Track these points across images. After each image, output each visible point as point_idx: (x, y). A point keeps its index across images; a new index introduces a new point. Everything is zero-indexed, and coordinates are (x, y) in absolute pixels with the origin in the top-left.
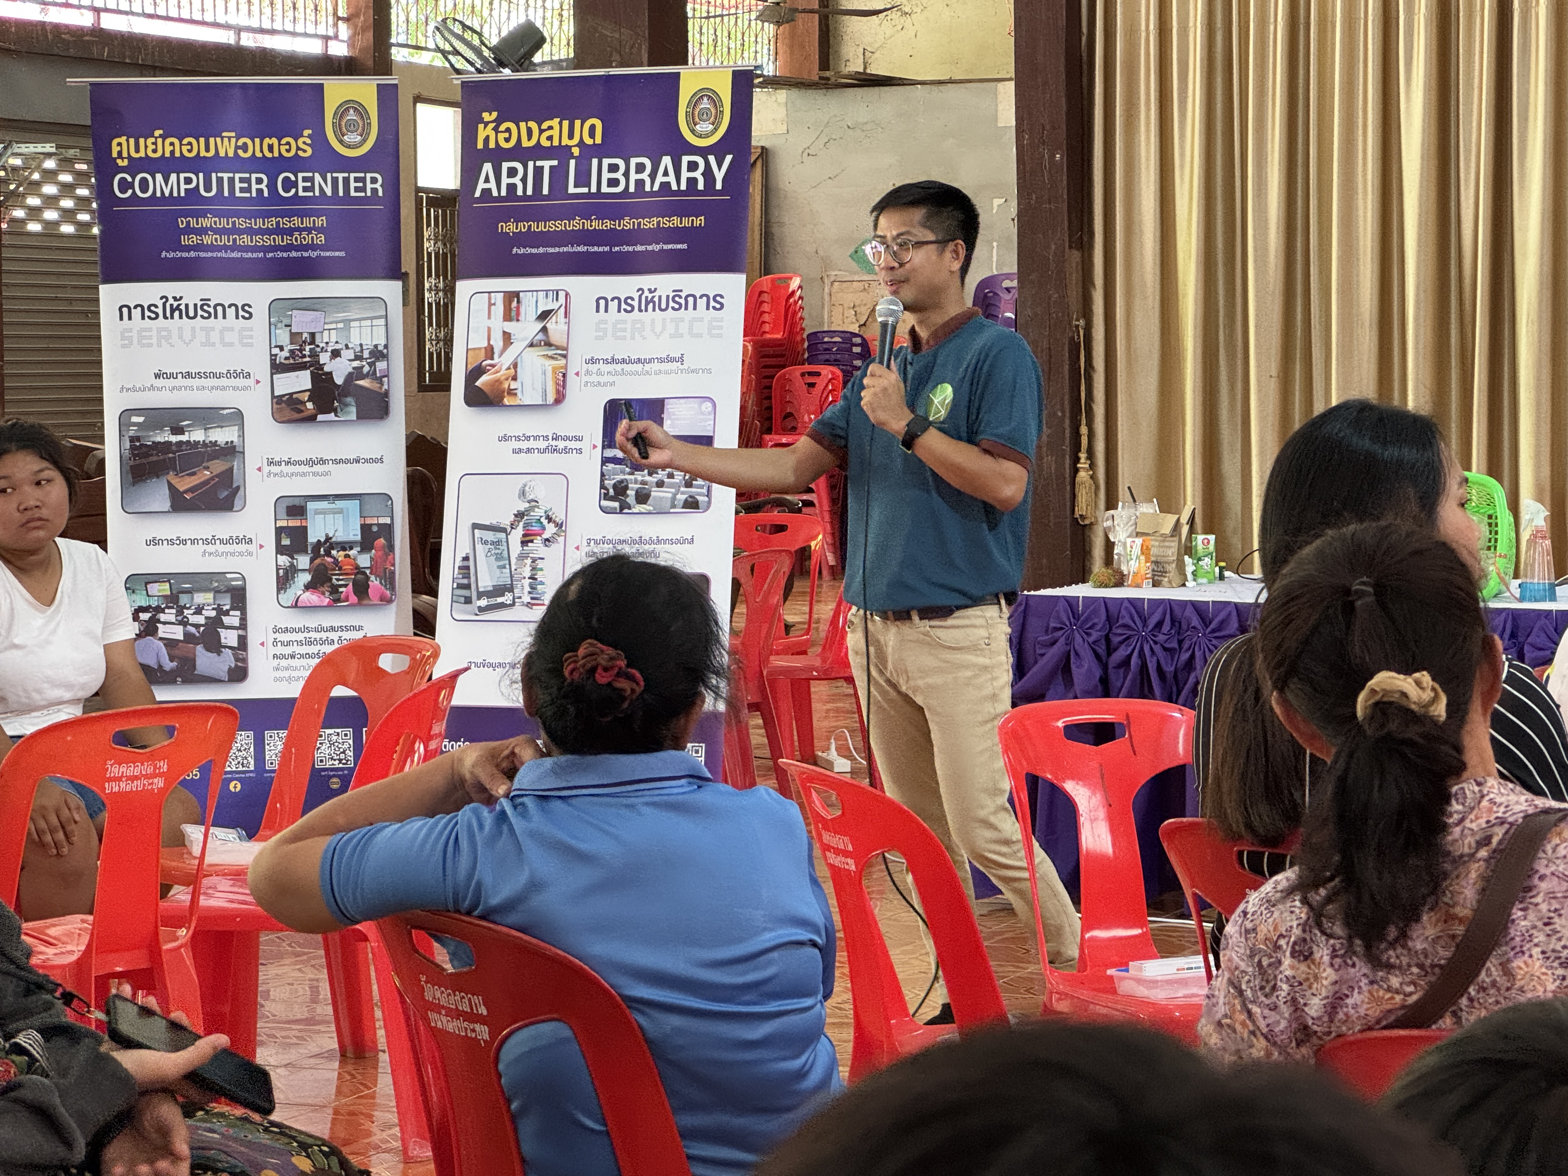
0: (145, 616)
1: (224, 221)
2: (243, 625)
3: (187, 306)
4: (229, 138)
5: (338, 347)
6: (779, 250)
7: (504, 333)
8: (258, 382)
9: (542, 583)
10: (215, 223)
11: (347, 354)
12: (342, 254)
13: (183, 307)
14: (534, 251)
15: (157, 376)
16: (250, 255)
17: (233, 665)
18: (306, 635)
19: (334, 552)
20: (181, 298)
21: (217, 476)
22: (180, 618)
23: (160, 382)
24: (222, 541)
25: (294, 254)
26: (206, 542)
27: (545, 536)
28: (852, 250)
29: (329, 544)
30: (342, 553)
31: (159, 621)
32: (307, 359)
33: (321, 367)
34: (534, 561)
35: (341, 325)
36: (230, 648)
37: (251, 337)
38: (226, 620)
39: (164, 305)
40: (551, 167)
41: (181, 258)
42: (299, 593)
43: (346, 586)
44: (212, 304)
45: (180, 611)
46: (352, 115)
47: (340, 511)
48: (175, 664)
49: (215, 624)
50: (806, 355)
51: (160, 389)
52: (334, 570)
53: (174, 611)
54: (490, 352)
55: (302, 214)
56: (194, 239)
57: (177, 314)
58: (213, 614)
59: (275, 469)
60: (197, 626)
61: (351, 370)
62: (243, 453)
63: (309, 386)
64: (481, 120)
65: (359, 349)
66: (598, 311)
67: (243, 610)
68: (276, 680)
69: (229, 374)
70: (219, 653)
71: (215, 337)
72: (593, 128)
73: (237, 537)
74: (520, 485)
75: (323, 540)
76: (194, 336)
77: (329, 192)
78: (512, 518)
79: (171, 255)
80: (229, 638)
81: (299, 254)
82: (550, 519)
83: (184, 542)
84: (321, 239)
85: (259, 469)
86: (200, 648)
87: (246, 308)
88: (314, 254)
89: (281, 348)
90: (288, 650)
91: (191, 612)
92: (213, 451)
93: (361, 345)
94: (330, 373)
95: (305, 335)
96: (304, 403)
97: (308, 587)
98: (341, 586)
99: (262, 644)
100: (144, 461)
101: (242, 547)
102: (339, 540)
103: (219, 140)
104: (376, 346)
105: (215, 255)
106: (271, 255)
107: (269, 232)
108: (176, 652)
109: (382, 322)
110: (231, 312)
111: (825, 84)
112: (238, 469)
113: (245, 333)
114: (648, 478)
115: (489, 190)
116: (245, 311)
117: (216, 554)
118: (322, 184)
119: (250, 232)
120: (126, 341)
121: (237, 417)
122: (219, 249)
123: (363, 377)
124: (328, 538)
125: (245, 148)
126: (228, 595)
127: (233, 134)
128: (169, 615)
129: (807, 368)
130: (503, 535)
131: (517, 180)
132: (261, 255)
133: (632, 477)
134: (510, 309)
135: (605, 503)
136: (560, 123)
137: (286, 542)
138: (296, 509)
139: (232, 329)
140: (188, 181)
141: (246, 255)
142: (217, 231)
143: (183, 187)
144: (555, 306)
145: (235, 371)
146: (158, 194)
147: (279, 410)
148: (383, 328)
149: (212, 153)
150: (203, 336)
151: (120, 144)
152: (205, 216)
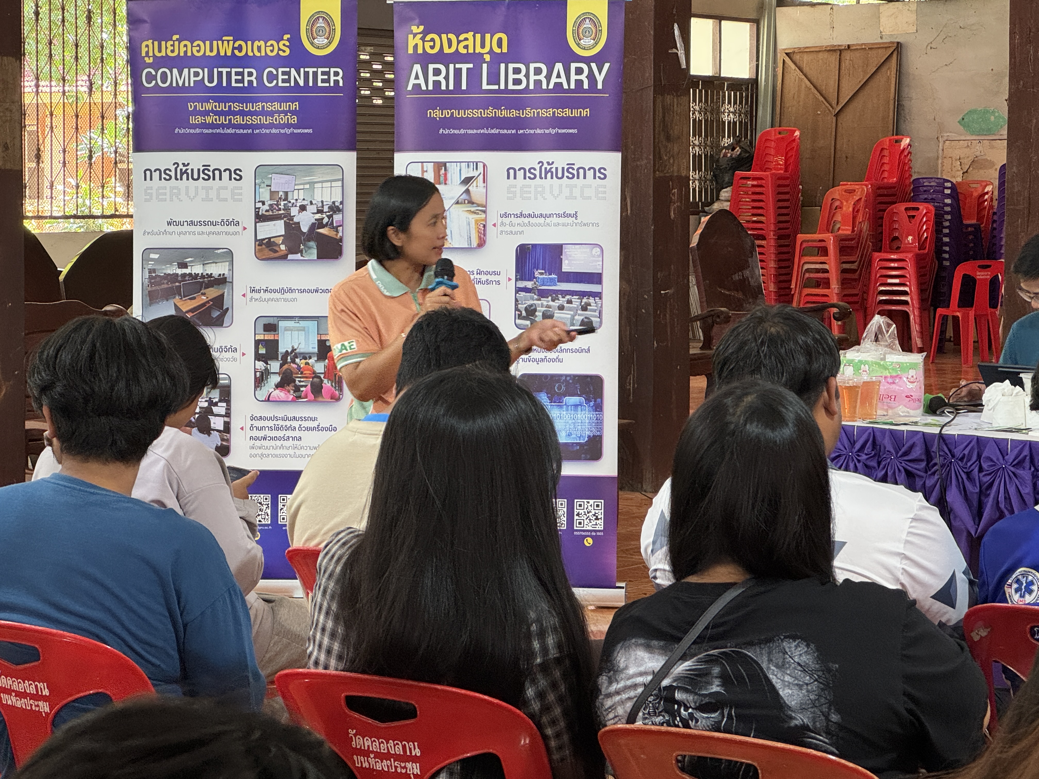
1: (222, 105)
2: (228, 414)
3: (192, 170)
4: (228, 41)
5: (304, 203)
8: (245, 228)
10: (216, 106)
12: (310, 131)
13: (189, 171)
14: (456, 132)
15: (169, 223)
16: (241, 131)
17: (219, 444)
18: (275, 422)
19: (297, 360)
20: (188, 164)
21: (211, 300)
23: (172, 228)
25: (274, 131)
29: (294, 354)
30: (303, 361)
32: (282, 212)
33: (292, 218)
35: (307, 186)
36: (218, 431)
37: (241, 194)
39: (176, 169)
40: (468, 69)
41: (189, 133)
42: (271, 390)
43: (305, 386)
44: (211, 169)
46: (321, 23)
47: (303, 329)
49: (207, 414)
51: (171, 234)
52: (298, 374)
55: (280, 100)
56: (200, 119)
57: (185, 176)
58: (206, 405)
59: (256, 295)
61: (313, 221)
62: (232, 282)
63: (283, 233)
66: (508, 178)
67: (229, 402)
68: (251, 456)
69: (223, 223)
70: (209, 435)
71: (213, 194)
73: (226, 347)
75: (289, 351)
76: (197, 194)
77: (301, 83)
79: (182, 131)
81: (278, 131)
84: (294, 120)
85: (244, 295)
86: (195, 431)
87: (237, 172)
88: (289, 131)
89: (264, 203)
90: (261, 434)
92: (209, 281)
93: (322, 202)
94: (299, 223)
96: (278, 245)
97: (278, 386)
98: (302, 386)
99: (242, 429)
100: (157, 287)
101: (230, 355)
103: (220, 43)
104: (334, 203)
105: (216, 131)
106: (257, 131)
107: (256, 114)
109: (340, 183)
110: (226, 175)
112: (228, 295)
113: (236, 191)
114: (551, 303)
115: (419, 85)
116: (236, 175)
118: (297, 77)
119: (242, 113)
120: (148, 197)
121: (228, 256)
122: (218, 126)
123: (322, 226)
124: (293, 350)
125: (239, 49)
127: (231, 38)
131: (441, 78)
132: (250, 131)
133: (539, 302)
134: (439, 176)
135: (519, 322)
136: (474, 36)
137: (262, 351)
138: (271, 327)
139: (226, 188)
140: (196, 74)
141: (238, 131)
142: (216, 113)
143: (193, 79)
144: (475, 174)
145: (227, 220)
146: (174, 85)
147: (260, 251)
148: (340, 189)
149: (214, 53)
150: (202, 193)
151: (147, 46)
152: (208, 102)
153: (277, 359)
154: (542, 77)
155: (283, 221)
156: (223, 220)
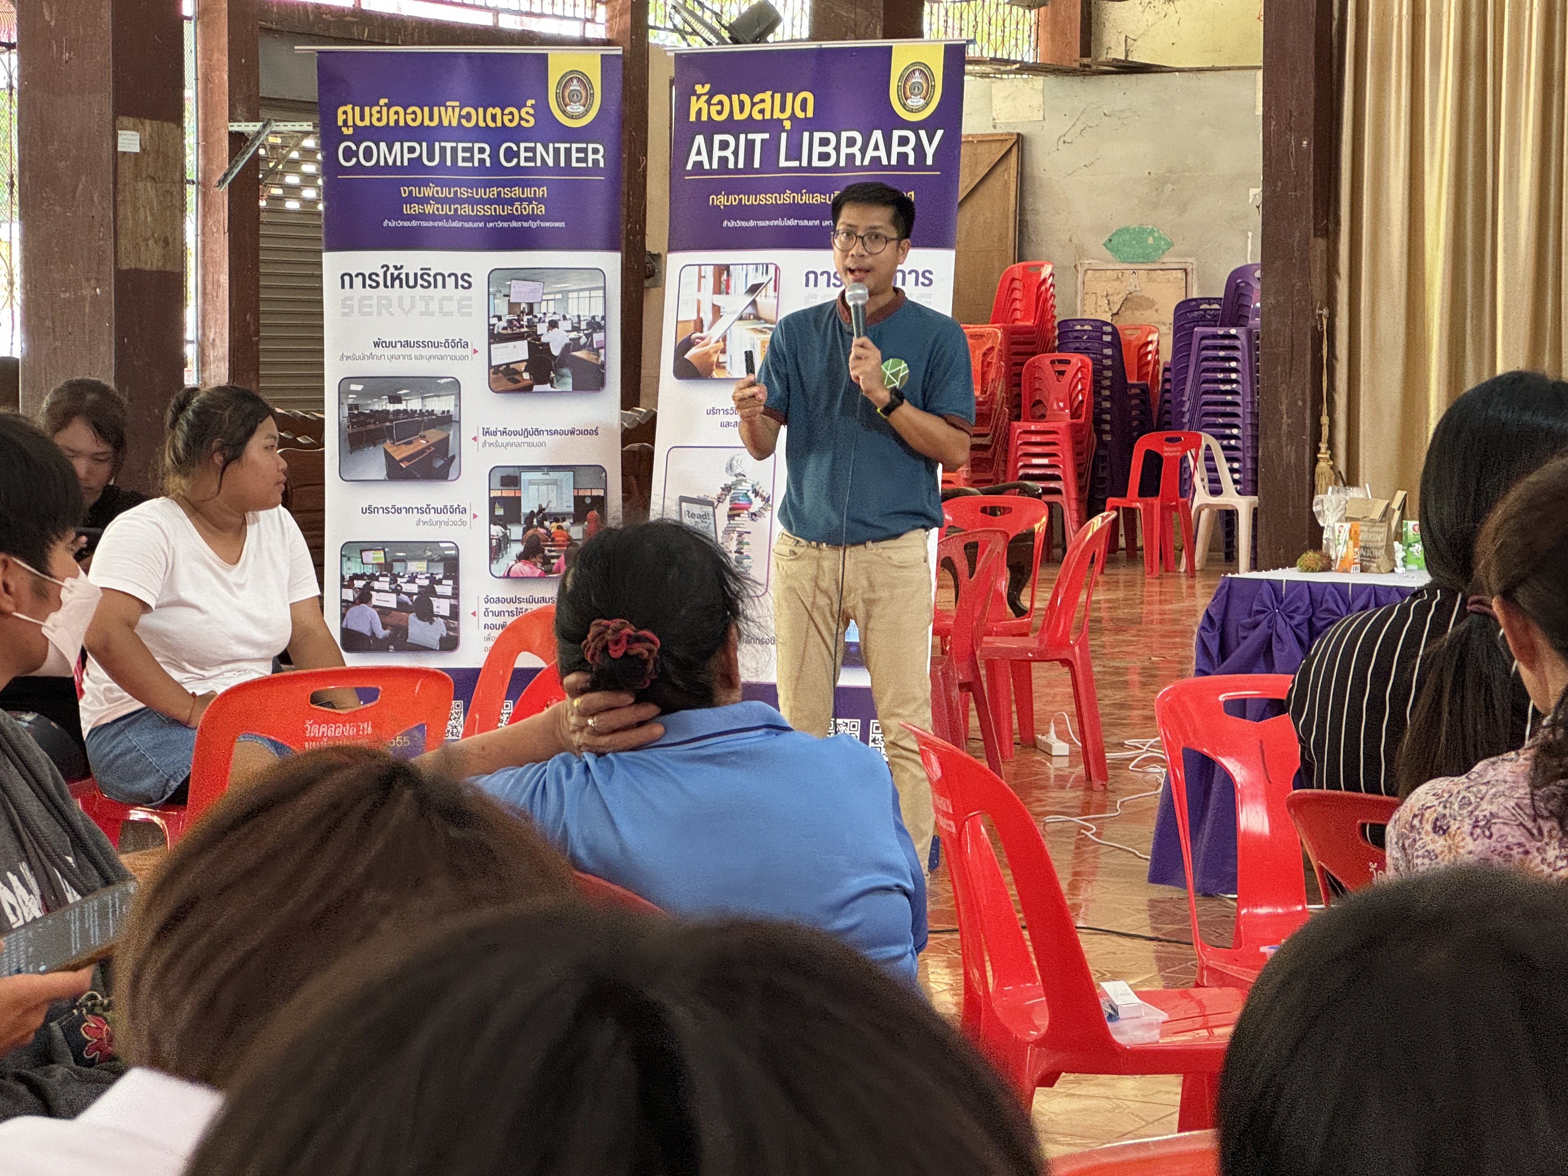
0: (359, 584)
1: (446, 190)
2: (455, 595)
3: (407, 275)
4: (453, 107)
5: (556, 317)
6: (1033, 237)
7: (714, 306)
8: (475, 351)
9: (748, 557)
10: (437, 192)
11: (565, 325)
12: (562, 224)
13: (403, 276)
14: (744, 224)
15: (376, 345)
16: (470, 225)
17: (445, 634)
18: (517, 605)
19: (547, 523)
20: (402, 267)
21: (432, 445)
22: (393, 586)
23: (380, 351)
24: (436, 510)
25: (514, 224)
26: (421, 511)
27: (752, 510)
28: (1106, 239)
29: (542, 515)
30: (554, 524)
31: (373, 589)
32: (525, 329)
33: (538, 338)
34: (740, 535)
35: (559, 296)
36: (442, 617)
37: (470, 306)
38: (439, 589)
39: (386, 273)
40: (762, 140)
41: (403, 227)
42: (512, 563)
43: (558, 557)
44: (432, 273)
45: (394, 579)
46: (575, 86)
47: (555, 483)
48: (388, 632)
49: (428, 592)
50: (1057, 343)
51: (379, 358)
52: (547, 541)
53: (388, 579)
54: (699, 325)
55: (524, 184)
56: (416, 209)
57: (397, 283)
58: (426, 582)
59: (490, 439)
60: (410, 595)
61: (567, 341)
62: (459, 422)
63: (526, 357)
64: (694, 93)
65: (576, 320)
66: (807, 285)
67: (456, 580)
69: (447, 344)
70: (431, 622)
71: (434, 306)
72: (804, 101)
73: (452, 507)
74: (728, 459)
75: (536, 511)
76: (413, 305)
77: (550, 162)
78: (719, 491)
79: (393, 224)
80: (442, 607)
81: (519, 224)
82: (757, 494)
83: (399, 511)
84: (541, 210)
85: (475, 439)
86: (412, 617)
87: (466, 277)
88: (534, 225)
89: (500, 318)
90: (500, 620)
91: (405, 580)
92: (429, 420)
93: (579, 316)
94: (548, 344)
95: (523, 306)
96: (520, 373)
97: (520, 558)
98: (553, 557)
99: (474, 614)
100: (362, 429)
101: (457, 517)
102: (553, 511)
103: (443, 109)
104: (593, 318)
105: (436, 224)
106: (491, 225)
107: (490, 202)
108: (388, 620)
109: (600, 293)
110: (451, 281)
111: (1085, 72)
112: (454, 438)
113: (464, 303)
115: (701, 163)
116: (464, 281)
117: (430, 523)
118: (544, 154)
119: (472, 201)
120: (347, 310)
121: (455, 387)
122: (439, 218)
123: (580, 348)
124: (541, 510)
125: (468, 117)
126: (441, 565)
127: (457, 104)
128: (383, 583)
129: (1058, 355)
130: (710, 509)
131: (728, 153)
132: (481, 225)
134: (720, 282)
136: (773, 97)
137: (500, 512)
138: (511, 480)
139: (451, 299)
140: (412, 150)
141: (466, 225)
142: (438, 201)
143: (406, 156)
144: (763, 279)
145: (453, 341)
146: (382, 163)
147: (495, 381)
148: (602, 299)
149: (435, 123)
150: (421, 306)
151: (345, 113)
152: (427, 186)
153: (519, 522)
154: (855, 150)
155: (525, 342)
156: (447, 341)
